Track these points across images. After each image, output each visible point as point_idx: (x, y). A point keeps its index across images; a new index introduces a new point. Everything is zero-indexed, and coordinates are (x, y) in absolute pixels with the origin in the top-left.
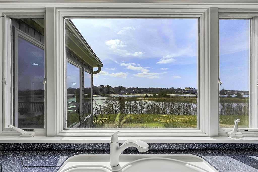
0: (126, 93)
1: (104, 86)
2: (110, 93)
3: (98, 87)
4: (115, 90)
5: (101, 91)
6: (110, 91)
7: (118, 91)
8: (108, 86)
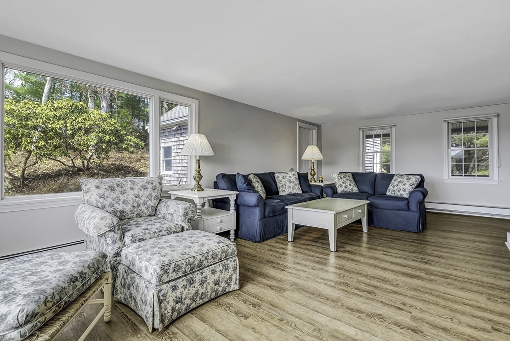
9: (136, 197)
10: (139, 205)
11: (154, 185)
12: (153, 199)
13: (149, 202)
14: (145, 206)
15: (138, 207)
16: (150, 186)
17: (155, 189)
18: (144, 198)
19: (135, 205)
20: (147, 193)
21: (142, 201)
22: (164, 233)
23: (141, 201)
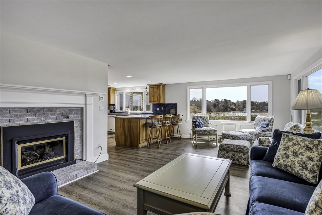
0: (256, 110)
1: (220, 100)
2: (229, 110)
3: (212, 102)
4: (237, 106)
5: (215, 107)
6: (229, 108)
7: (241, 106)
8: (225, 100)
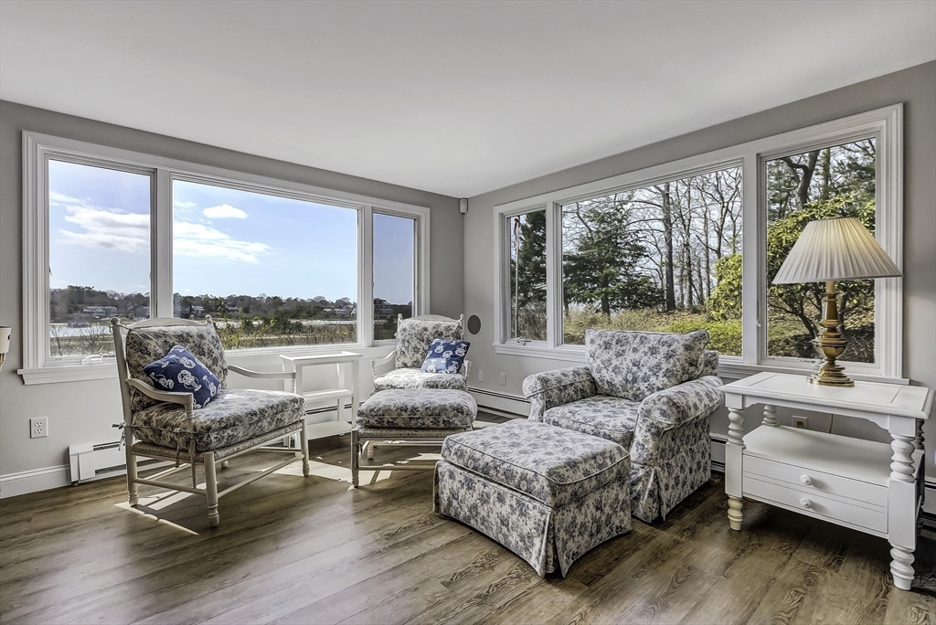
9: (634, 365)
10: (635, 380)
11: (672, 348)
12: (661, 374)
13: (653, 379)
14: (646, 384)
15: (634, 383)
16: (663, 350)
17: (670, 357)
18: (645, 369)
19: (630, 379)
20: (653, 362)
21: (641, 374)
22: (588, 428)
23: (639, 373)
